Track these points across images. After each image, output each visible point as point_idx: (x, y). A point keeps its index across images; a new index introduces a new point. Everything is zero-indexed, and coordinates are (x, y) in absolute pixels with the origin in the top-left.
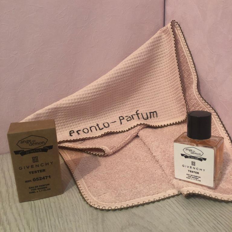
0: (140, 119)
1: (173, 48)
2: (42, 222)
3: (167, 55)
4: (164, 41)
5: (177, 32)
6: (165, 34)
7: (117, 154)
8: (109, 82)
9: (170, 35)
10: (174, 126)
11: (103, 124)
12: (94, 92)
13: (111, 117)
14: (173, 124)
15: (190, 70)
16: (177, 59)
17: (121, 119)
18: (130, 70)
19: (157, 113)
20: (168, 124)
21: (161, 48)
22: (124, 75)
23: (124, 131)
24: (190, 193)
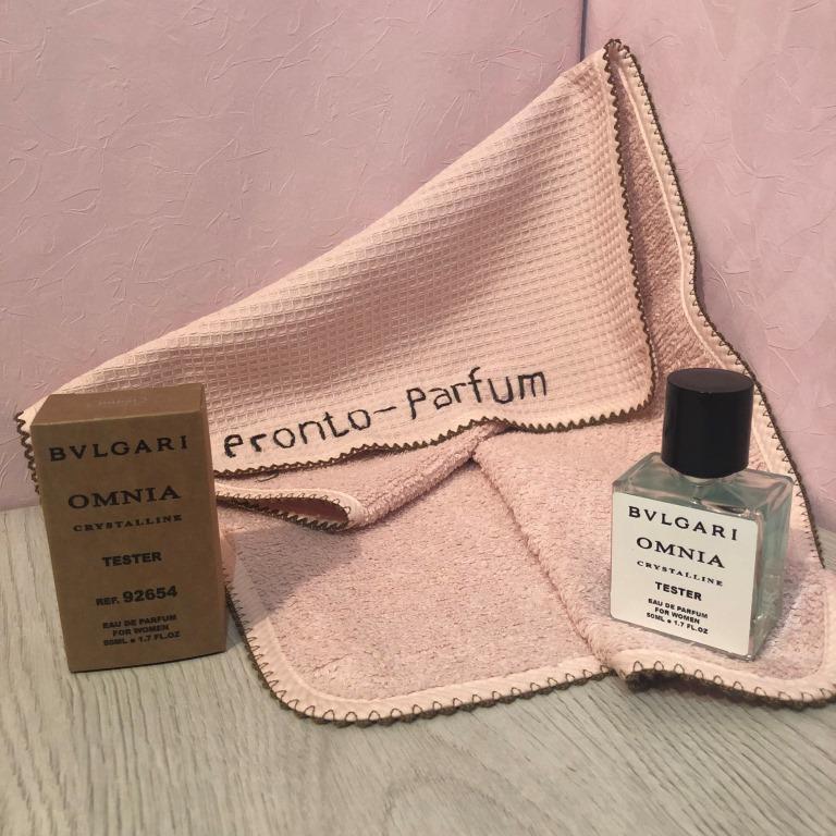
0: (484, 400)
1: (611, 142)
2: (104, 760)
3: (589, 166)
4: (580, 115)
5: (625, 83)
6: (582, 91)
7: (394, 527)
9: (599, 94)
10: (607, 426)
11: (349, 414)
12: (318, 297)
13: (377, 391)
14: (603, 420)
15: (667, 223)
16: (622, 184)
17: (415, 397)
18: (452, 217)
19: (546, 378)
20: (582, 421)
21: (567, 143)
22: (429, 235)
23: (425, 445)
24: (644, 671)
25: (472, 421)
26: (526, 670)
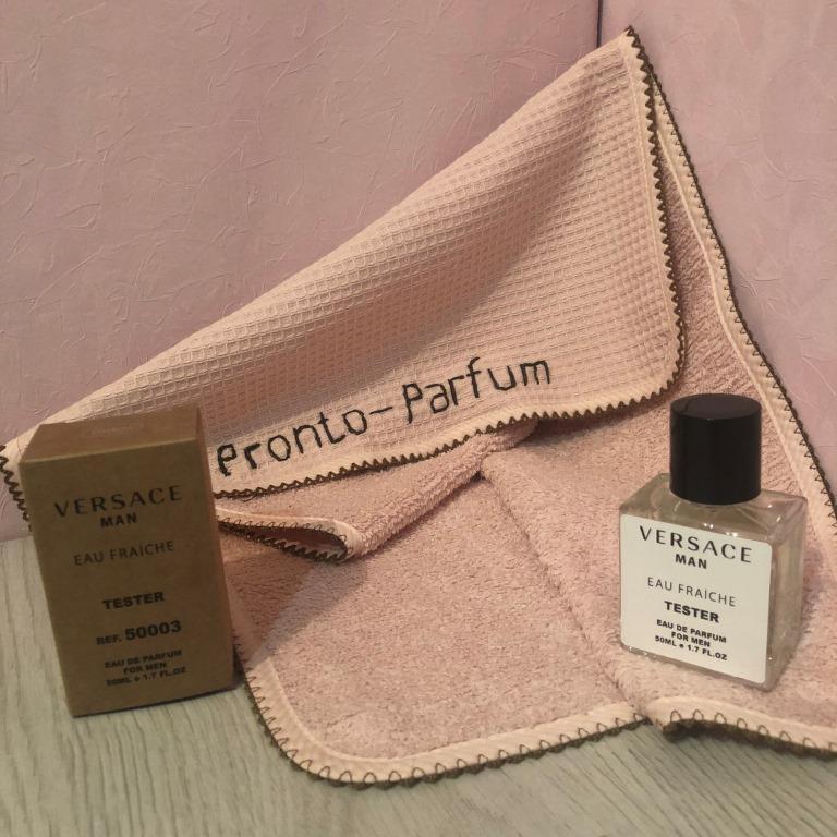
8: (373, 269)
19: (549, 367)
24: (683, 721)
25: (477, 429)
26: (554, 720)
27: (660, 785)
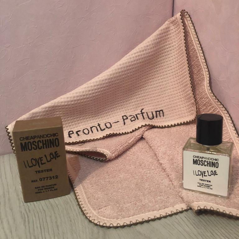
0: (145, 119)
1: (182, 41)
3: (176, 48)
4: (173, 33)
5: (187, 23)
6: (174, 26)
8: (112, 78)
9: (179, 26)
10: (183, 126)
11: (105, 124)
12: (95, 89)
13: (113, 117)
14: (181, 124)
15: (200, 65)
16: (186, 54)
17: (125, 118)
18: (135, 64)
19: (164, 112)
20: (175, 124)
21: (169, 41)
22: (128, 70)
23: (128, 133)
24: (201, 209)
25: (142, 125)
26: (164, 208)
27: (194, 227)
